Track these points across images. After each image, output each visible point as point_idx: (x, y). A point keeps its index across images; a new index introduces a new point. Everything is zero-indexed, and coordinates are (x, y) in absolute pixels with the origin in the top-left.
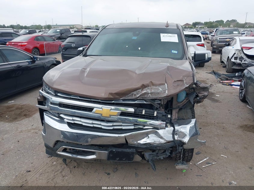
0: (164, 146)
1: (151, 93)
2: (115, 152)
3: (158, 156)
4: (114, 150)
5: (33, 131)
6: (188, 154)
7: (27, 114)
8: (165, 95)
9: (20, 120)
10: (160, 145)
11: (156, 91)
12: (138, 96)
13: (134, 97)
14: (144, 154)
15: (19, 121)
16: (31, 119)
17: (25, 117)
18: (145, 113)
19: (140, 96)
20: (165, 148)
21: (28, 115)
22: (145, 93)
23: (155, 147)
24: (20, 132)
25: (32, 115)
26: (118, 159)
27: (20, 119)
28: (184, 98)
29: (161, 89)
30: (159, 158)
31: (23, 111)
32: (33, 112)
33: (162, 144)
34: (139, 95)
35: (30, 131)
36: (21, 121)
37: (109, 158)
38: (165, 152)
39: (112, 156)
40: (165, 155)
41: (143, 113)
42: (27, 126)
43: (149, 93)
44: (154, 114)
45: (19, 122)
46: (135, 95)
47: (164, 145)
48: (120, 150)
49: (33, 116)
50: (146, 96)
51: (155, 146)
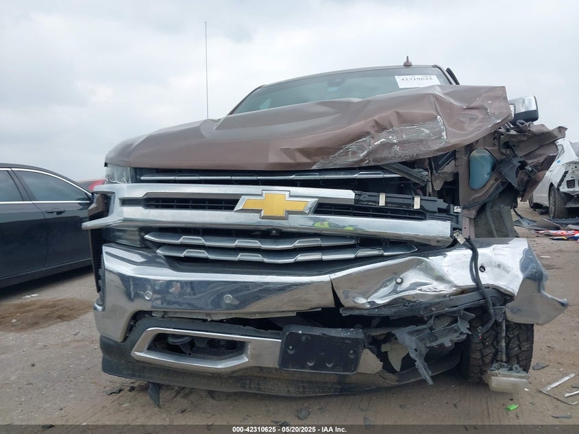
0: (452, 304)
1: (401, 143)
2: (304, 338)
3: (436, 339)
4: (300, 332)
5: (74, 345)
6: (520, 348)
7: (66, 314)
8: (442, 145)
9: (46, 327)
10: (438, 300)
11: (413, 136)
12: (362, 155)
13: (350, 160)
14: (386, 352)
15: (42, 328)
16: (73, 323)
17: (59, 320)
18: (386, 203)
19: (367, 155)
20: (455, 309)
21: (68, 316)
22: (383, 145)
23: (426, 308)
24: (40, 349)
25: (79, 315)
26: (311, 364)
27: (47, 324)
28: (486, 177)
29: (427, 131)
30: (439, 342)
31: (57, 310)
32: (81, 310)
33: (445, 296)
34: (365, 152)
35: (66, 345)
36: (47, 329)
37: (285, 360)
38: (456, 321)
39: (295, 354)
40: (456, 335)
41: (382, 202)
42: (61, 337)
43: (395, 144)
44: (413, 206)
45: (42, 330)
46: (354, 153)
47: (451, 300)
48: (318, 331)
49: (81, 317)
50: (385, 154)
51: (424, 303)
